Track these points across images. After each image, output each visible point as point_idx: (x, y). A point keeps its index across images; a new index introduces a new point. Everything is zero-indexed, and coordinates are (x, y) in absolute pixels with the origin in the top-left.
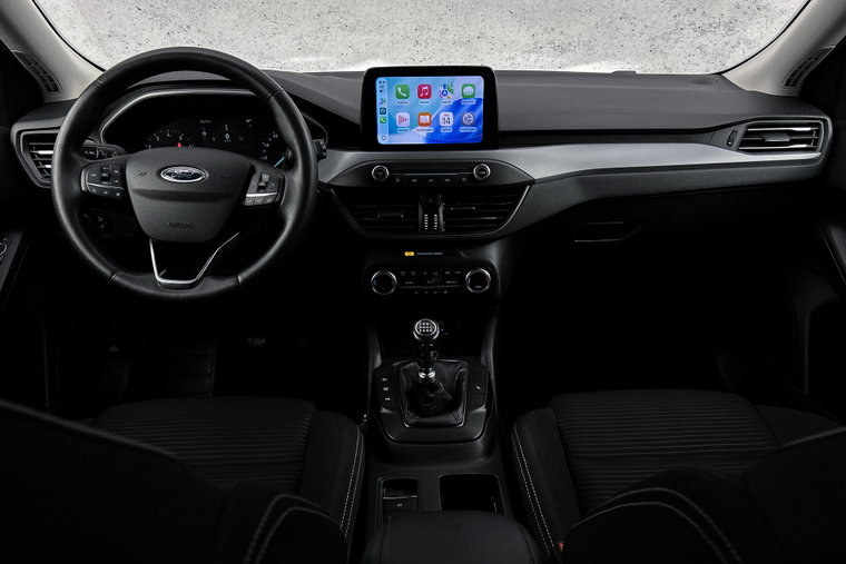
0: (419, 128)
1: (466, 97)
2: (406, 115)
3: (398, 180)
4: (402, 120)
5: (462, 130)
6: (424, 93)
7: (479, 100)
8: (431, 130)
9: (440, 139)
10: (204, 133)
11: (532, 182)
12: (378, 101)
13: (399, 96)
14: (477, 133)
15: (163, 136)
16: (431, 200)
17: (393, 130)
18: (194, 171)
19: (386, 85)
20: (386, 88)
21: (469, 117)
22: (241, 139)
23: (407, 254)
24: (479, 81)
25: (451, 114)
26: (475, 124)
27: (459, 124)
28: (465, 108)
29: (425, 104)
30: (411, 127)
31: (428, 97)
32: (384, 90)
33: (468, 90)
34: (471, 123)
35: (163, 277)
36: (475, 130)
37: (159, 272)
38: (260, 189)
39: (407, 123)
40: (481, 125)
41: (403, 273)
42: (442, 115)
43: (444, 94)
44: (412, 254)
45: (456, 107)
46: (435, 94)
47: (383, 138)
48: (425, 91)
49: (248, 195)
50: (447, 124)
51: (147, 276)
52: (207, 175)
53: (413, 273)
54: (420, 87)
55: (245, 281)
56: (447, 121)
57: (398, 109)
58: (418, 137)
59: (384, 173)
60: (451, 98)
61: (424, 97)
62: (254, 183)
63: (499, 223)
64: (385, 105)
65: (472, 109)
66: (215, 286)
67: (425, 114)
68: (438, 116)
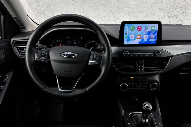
0: (137, 39)
1: (152, 30)
2: (133, 36)
3: (131, 55)
4: (132, 37)
5: (150, 40)
6: (139, 29)
7: (156, 31)
8: (141, 40)
9: (143, 43)
10: (68, 41)
11: (172, 56)
12: (125, 31)
13: (131, 30)
14: (155, 41)
15: (56, 42)
16: (141, 62)
17: (129, 40)
18: (72, 54)
19: (128, 26)
20: (127, 27)
21: (153, 36)
22: (79, 43)
23: (131, 78)
24: (156, 25)
25: (147, 35)
26: (154, 38)
27: (149, 38)
28: (152, 34)
29: (139, 32)
30: (135, 39)
31: (141, 30)
32: (127, 28)
33: (153, 28)
34: (153, 38)
35: (62, 89)
36: (154, 40)
37: (60, 88)
38: (93, 59)
39: (133, 38)
40: (156, 39)
41: (130, 84)
42: (144, 36)
43: (145, 29)
44: (133, 78)
45: (149, 33)
46: (143, 29)
47: (125, 43)
48: (140, 28)
49: (89, 61)
50: (146, 38)
51: (56, 89)
52: (77, 55)
53: (133, 84)
54: (138, 27)
55: (89, 90)
56: (146, 37)
57: (131, 34)
58: (136, 42)
59: (127, 53)
60: (148, 30)
61: (139, 30)
62: (91, 57)
63: (162, 69)
64: (127, 33)
65: (154, 34)
66: (79, 92)
67: (139, 35)
68: (143, 36)
